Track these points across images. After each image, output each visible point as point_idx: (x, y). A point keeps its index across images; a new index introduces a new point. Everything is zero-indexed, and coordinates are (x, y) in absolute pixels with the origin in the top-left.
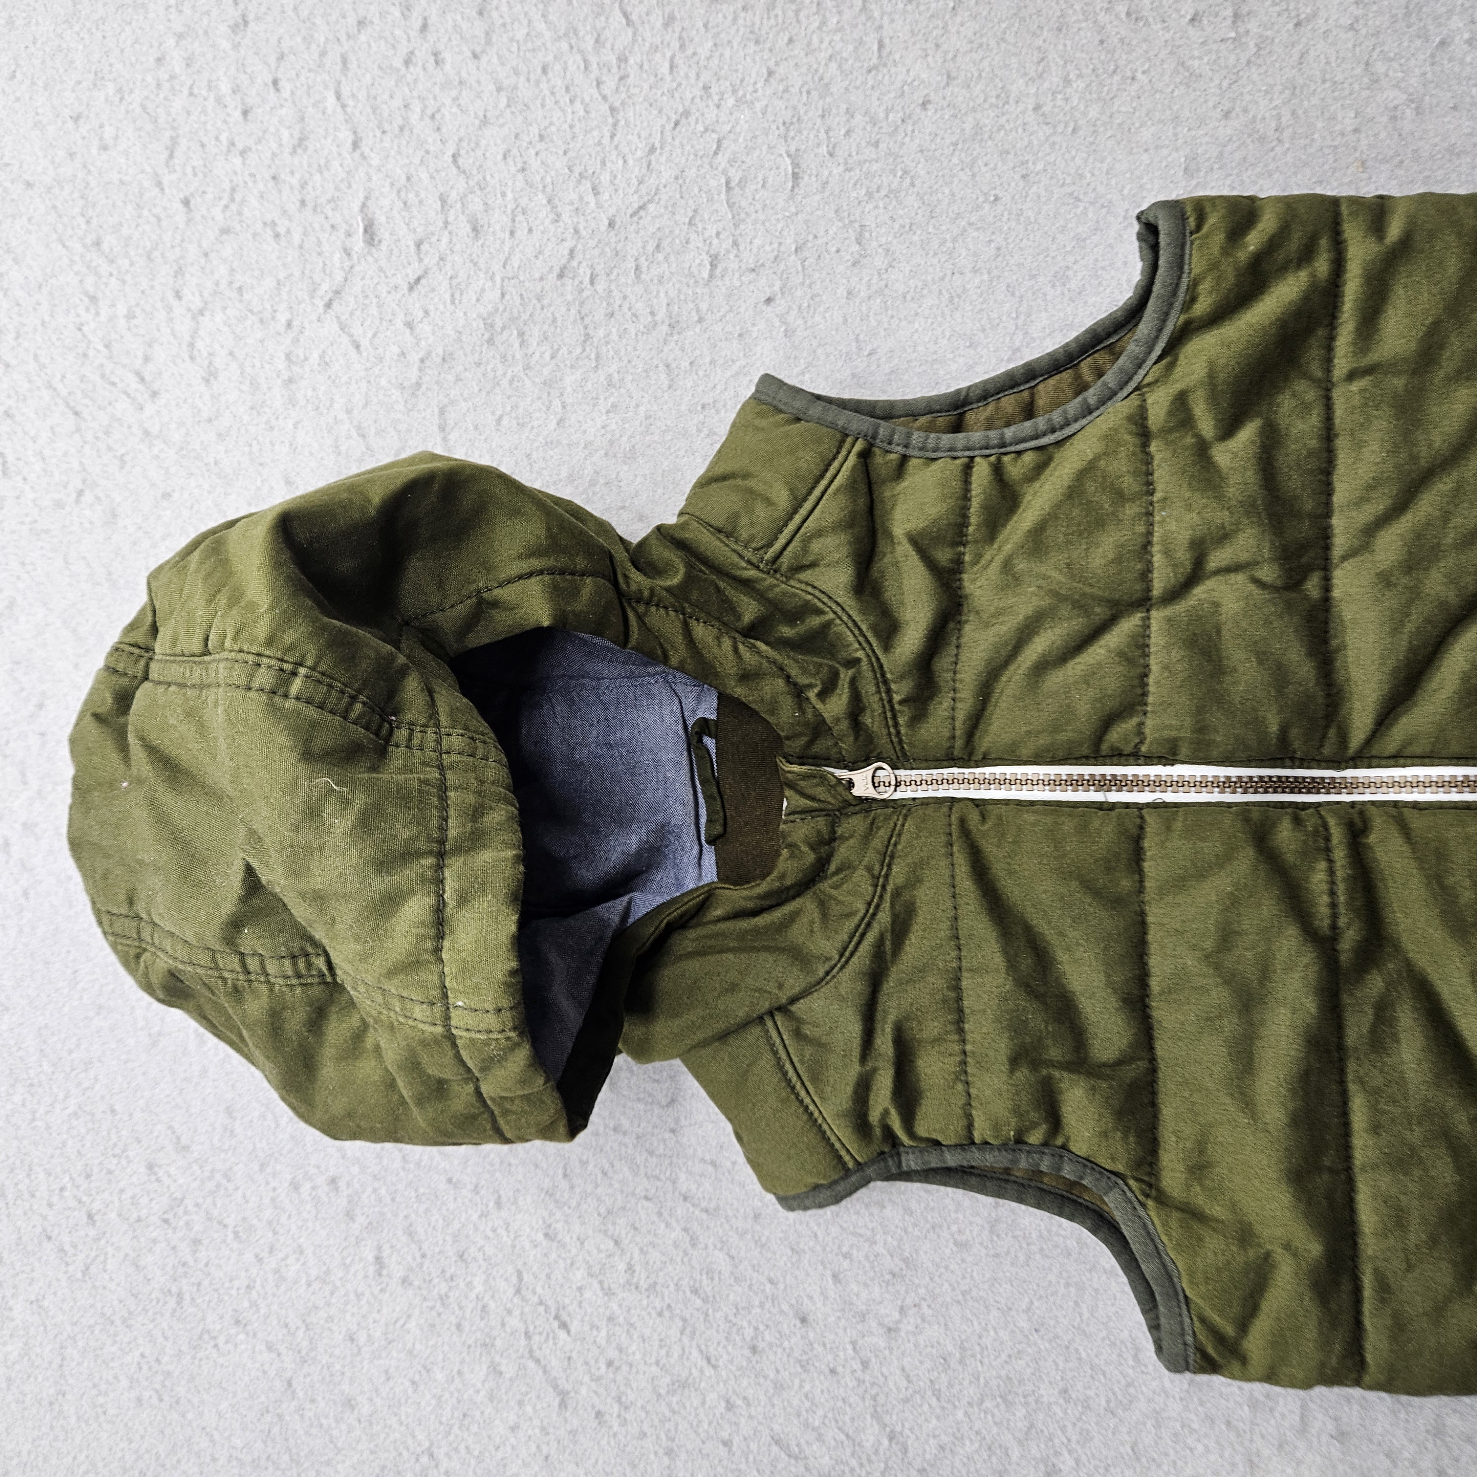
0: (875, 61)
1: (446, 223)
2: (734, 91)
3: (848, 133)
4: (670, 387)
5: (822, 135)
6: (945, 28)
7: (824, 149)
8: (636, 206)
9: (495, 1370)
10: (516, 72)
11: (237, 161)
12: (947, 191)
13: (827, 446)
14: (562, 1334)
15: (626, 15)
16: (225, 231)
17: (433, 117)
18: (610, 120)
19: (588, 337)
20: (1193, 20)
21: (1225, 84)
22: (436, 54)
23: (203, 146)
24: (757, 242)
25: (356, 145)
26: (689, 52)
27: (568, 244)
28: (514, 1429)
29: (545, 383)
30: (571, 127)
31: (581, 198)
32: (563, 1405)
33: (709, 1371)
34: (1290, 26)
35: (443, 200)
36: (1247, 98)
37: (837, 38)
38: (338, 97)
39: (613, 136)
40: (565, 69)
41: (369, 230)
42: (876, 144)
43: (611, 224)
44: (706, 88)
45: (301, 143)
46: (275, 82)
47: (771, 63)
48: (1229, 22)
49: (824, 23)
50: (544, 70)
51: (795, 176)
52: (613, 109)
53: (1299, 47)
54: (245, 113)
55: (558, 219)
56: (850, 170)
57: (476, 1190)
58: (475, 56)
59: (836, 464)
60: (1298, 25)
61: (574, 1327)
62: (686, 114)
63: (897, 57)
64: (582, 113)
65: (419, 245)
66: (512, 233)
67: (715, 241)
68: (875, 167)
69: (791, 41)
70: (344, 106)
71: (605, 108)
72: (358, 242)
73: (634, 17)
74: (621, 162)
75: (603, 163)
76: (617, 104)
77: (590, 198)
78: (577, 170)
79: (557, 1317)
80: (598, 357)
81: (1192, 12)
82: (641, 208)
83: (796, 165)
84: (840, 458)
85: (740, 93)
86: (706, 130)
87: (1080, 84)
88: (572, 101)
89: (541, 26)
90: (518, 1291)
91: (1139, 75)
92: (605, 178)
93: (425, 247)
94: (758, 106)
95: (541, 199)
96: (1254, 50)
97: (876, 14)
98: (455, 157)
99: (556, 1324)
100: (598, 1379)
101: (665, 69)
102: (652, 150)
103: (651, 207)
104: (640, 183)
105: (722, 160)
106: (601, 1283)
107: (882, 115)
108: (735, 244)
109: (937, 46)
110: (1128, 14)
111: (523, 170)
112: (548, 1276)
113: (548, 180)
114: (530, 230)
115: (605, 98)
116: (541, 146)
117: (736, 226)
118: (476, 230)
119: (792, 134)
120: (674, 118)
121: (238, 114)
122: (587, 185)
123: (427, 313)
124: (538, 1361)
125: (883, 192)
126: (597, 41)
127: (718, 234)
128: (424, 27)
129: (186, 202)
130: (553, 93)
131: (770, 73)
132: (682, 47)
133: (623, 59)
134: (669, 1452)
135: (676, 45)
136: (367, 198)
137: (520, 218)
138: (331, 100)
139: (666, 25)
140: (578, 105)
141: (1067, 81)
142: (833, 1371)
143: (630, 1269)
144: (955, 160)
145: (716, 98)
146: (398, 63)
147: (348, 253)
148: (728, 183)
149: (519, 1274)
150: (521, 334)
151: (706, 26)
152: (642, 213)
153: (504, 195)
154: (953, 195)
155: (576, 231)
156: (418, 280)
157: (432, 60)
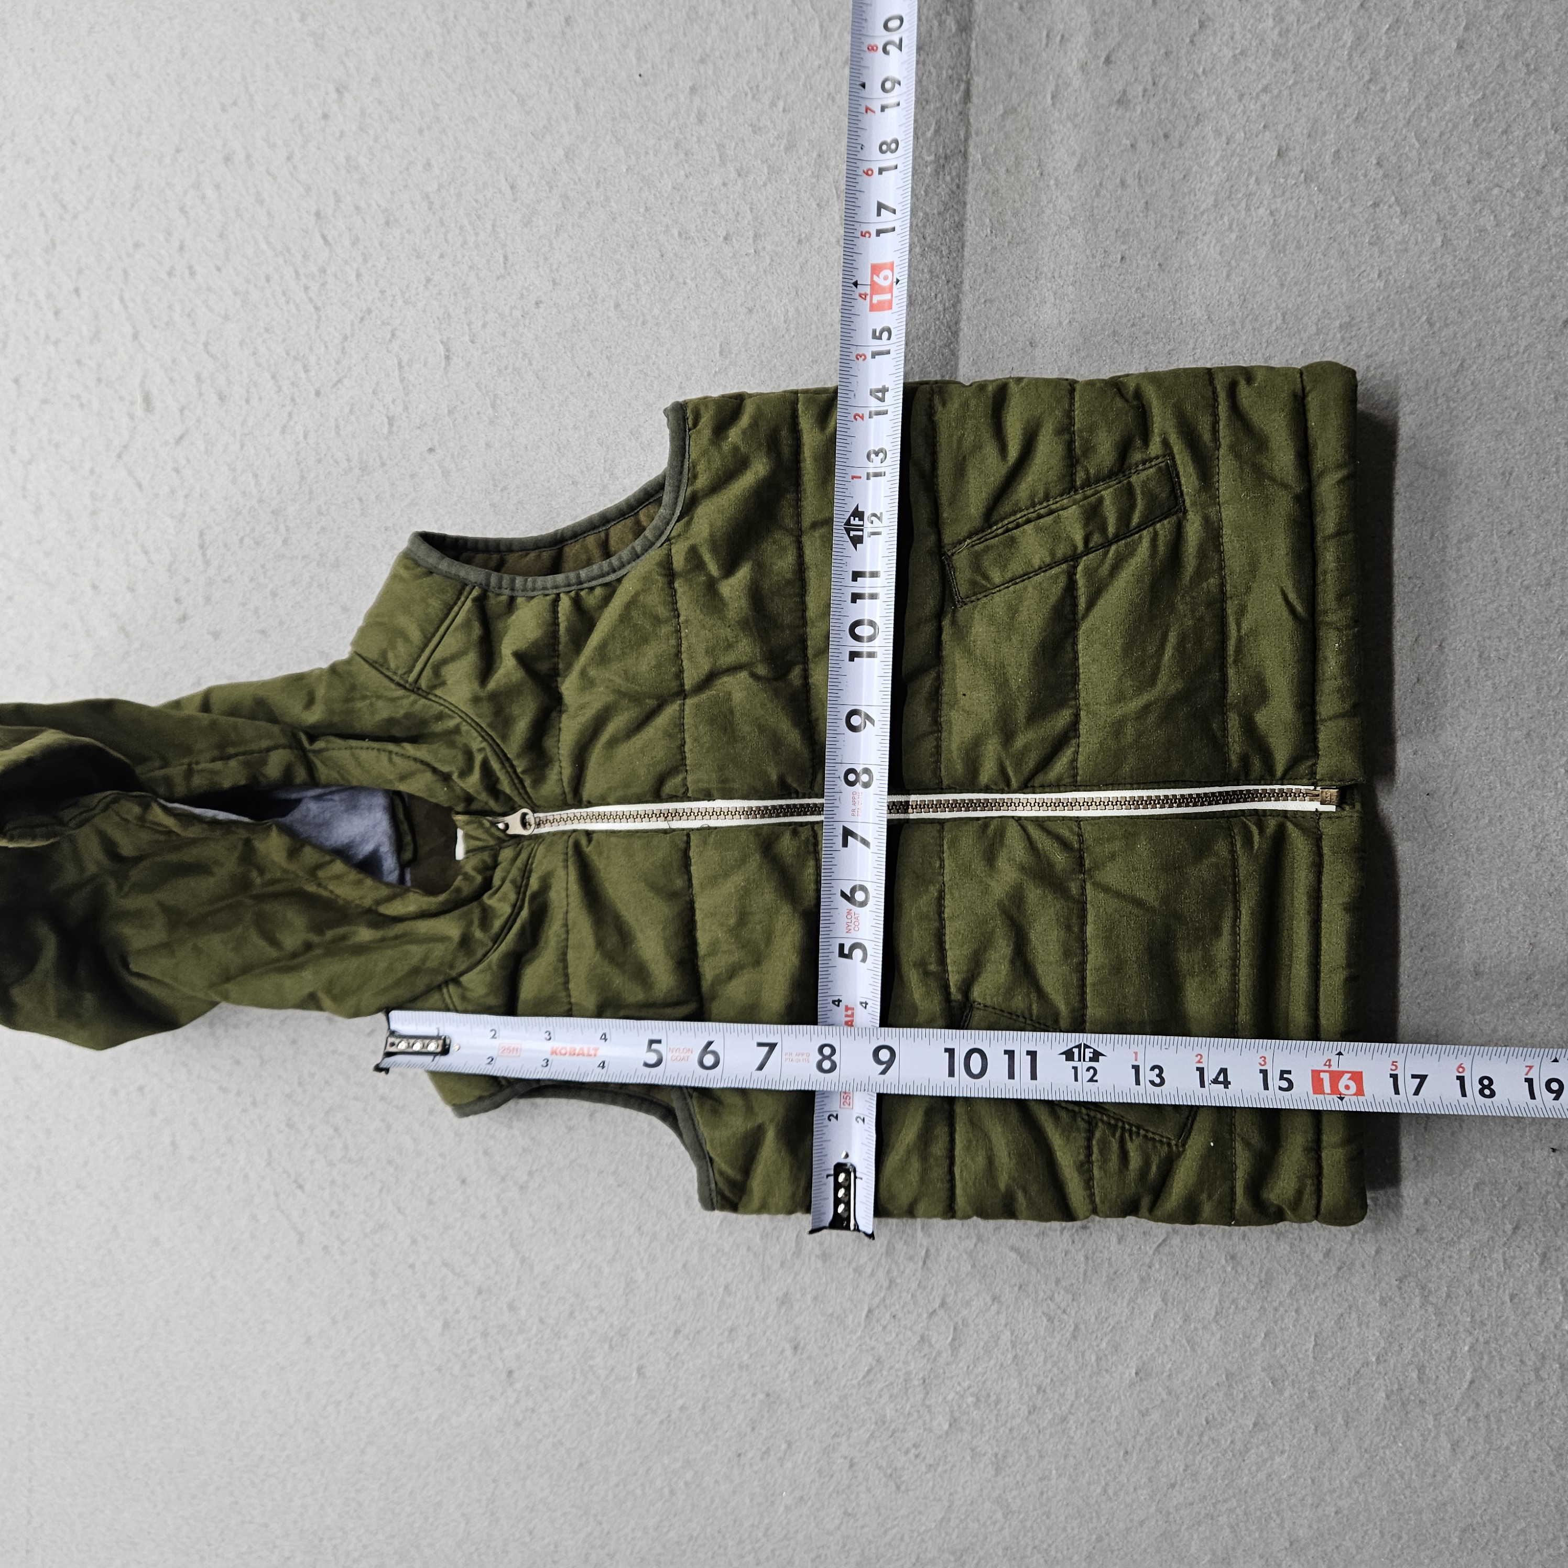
0: (502, 271)
1: (201, 394)
2: (403, 293)
3: (484, 326)
4: (362, 514)
5: (466, 328)
6: (551, 244)
7: (466, 338)
8: (335, 380)
9: (254, 1218)
10: (248, 281)
11: (51, 349)
12: (554, 369)
13: (449, 596)
14: (299, 1192)
15: (324, 238)
16: (45, 401)
17: (189, 315)
18: (315, 317)
19: (303, 478)
20: (726, 239)
21: (749, 288)
22: (190, 268)
23: (27, 338)
24: (422, 406)
25: (135, 337)
26: (369, 265)
27: (288, 408)
28: (268, 1258)
29: (273, 512)
30: (288, 322)
31: (296, 374)
32: (301, 1241)
33: (400, 1217)
34: (794, 243)
35: (199, 378)
36: (764, 298)
37: (475, 253)
38: (122, 300)
39: (317, 327)
40: (282, 278)
41: (147, 399)
42: (504, 334)
43: (318, 394)
44: (382, 292)
45: (96, 336)
46: (77, 291)
47: (428, 274)
48: (751, 241)
49: (465, 242)
50: (268, 279)
51: (447, 358)
52: (317, 308)
53: (801, 259)
54: (56, 313)
55: (280, 390)
56: (486, 353)
57: (239, 1094)
58: (218, 269)
59: (456, 609)
60: (800, 241)
61: (308, 1187)
62: (369, 311)
63: (517, 267)
64: (294, 311)
65: (182, 410)
66: (248, 401)
67: (392, 406)
68: (503, 351)
69: (442, 256)
70: (126, 308)
71: (310, 307)
72: (139, 410)
73: (330, 238)
74: (323, 349)
75: (311, 349)
76: (319, 304)
77: (302, 375)
78: (293, 353)
79: (296, 1181)
80: (311, 492)
81: (724, 233)
82: (340, 381)
83: (448, 350)
84: (459, 603)
85: (407, 295)
86: (383, 323)
87: (647, 289)
88: (288, 302)
89: (264, 246)
90: (269, 1164)
91: (688, 281)
92: (313, 359)
93: (186, 412)
94: (420, 305)
95: (268, 376)
96: (768, 261)
97: (502, 235)
98: (206, 345)
99: (294, 1185)
100: (324, 1223)
101: (353, 278)
102: (346, 338)
103: (346, 381)
104: (338, 363)
105: (395, 346)
106: (325, 1157)
107: (507, 312)
108: (406, 408)
109: (546, 259)
110: (680, 234)
111: (254, 354)
112: (289, 1153)
113: (272, 362)
114: (260, 399)
115: (311, 300)
116: (266, 336)
117: (407, 394)
118: (222, 398)
119: (444, 326)
120: (360, 315)
121: (50, 315)
122: (299, 366)
123: (188, 460)
124: (282, 1212)
125: (510, 370)
126: (304, 257)
127: (394, 401)
128: (182, 248)
129: (16, 381)
130: (274, 296)
131: (429, 280)
132: (365, 261)
133: (323, 271)
134: (373, 1274)
135: (360, 259)
136: (145, 376)
137: (253, 390)
138: (117, 305)
139: (353, 244)
140: (292, 307)
141: (637, 286)
142: (483, 1216)
143: (346, 1147)
144: (560, 346)
145: (390, 299)
146: (164, 275)
147: (131, 417)
148: (400, 364)
149: (270, 1152)
150: (255, 476)
151: (381, 244)
152: (340, 386)
153: (241, 373)
154: (558, 371)
155: (293, 399)
156: (181, 437)
157: (187, 272)
